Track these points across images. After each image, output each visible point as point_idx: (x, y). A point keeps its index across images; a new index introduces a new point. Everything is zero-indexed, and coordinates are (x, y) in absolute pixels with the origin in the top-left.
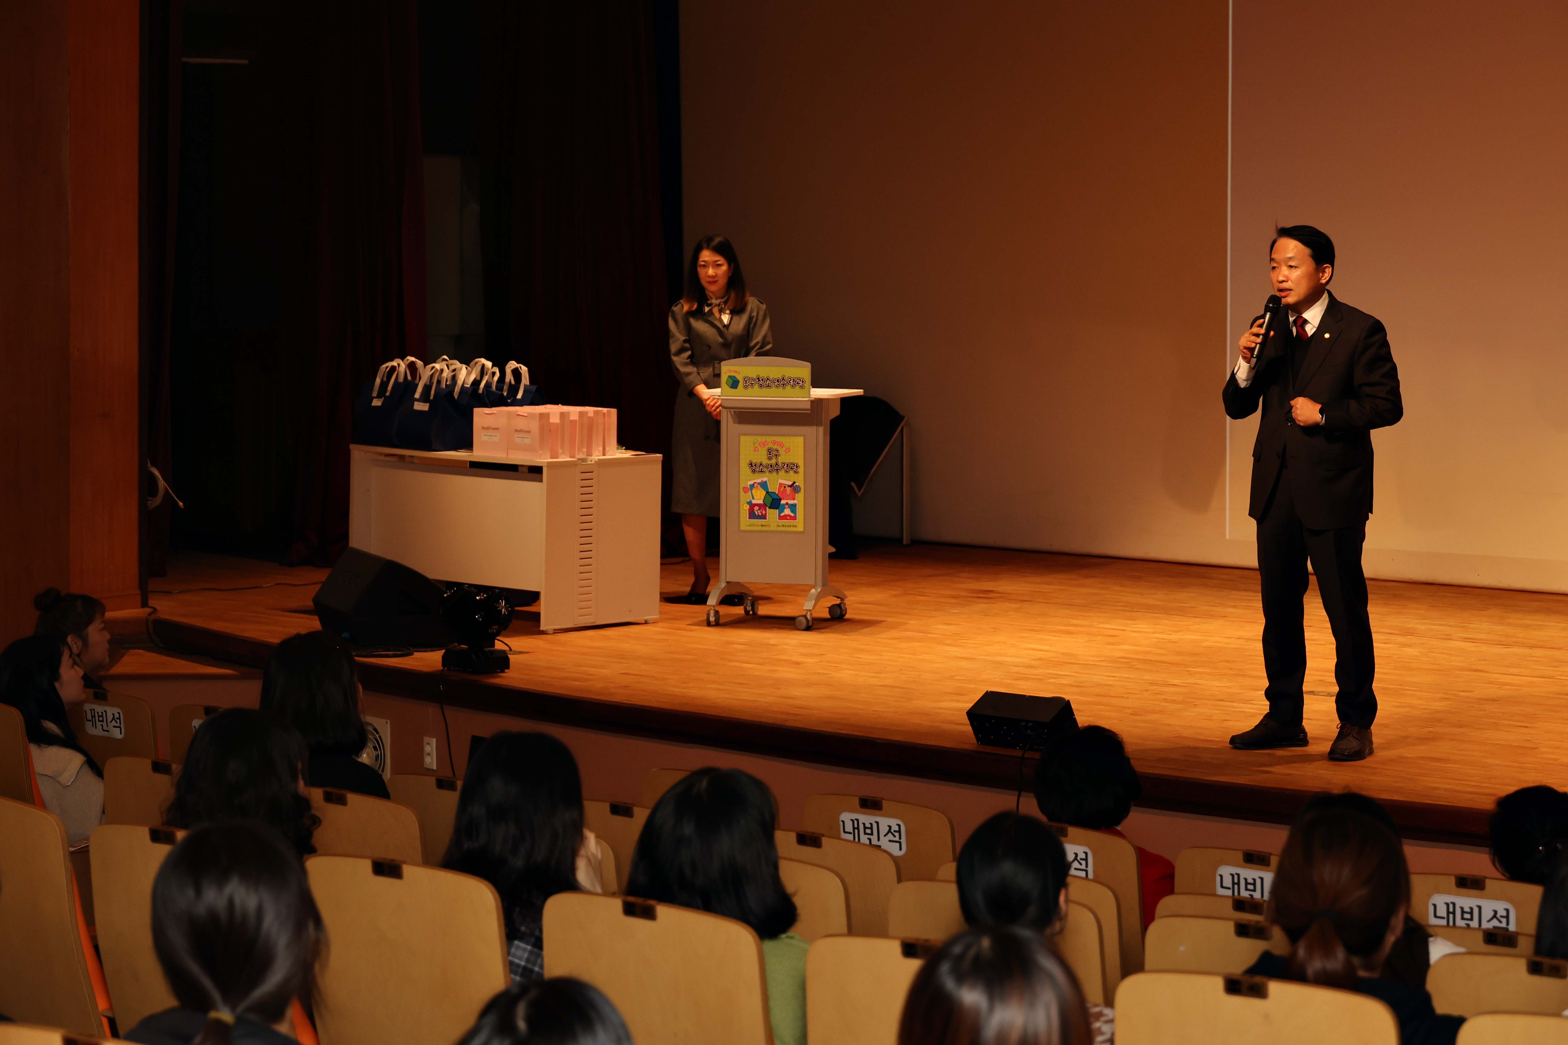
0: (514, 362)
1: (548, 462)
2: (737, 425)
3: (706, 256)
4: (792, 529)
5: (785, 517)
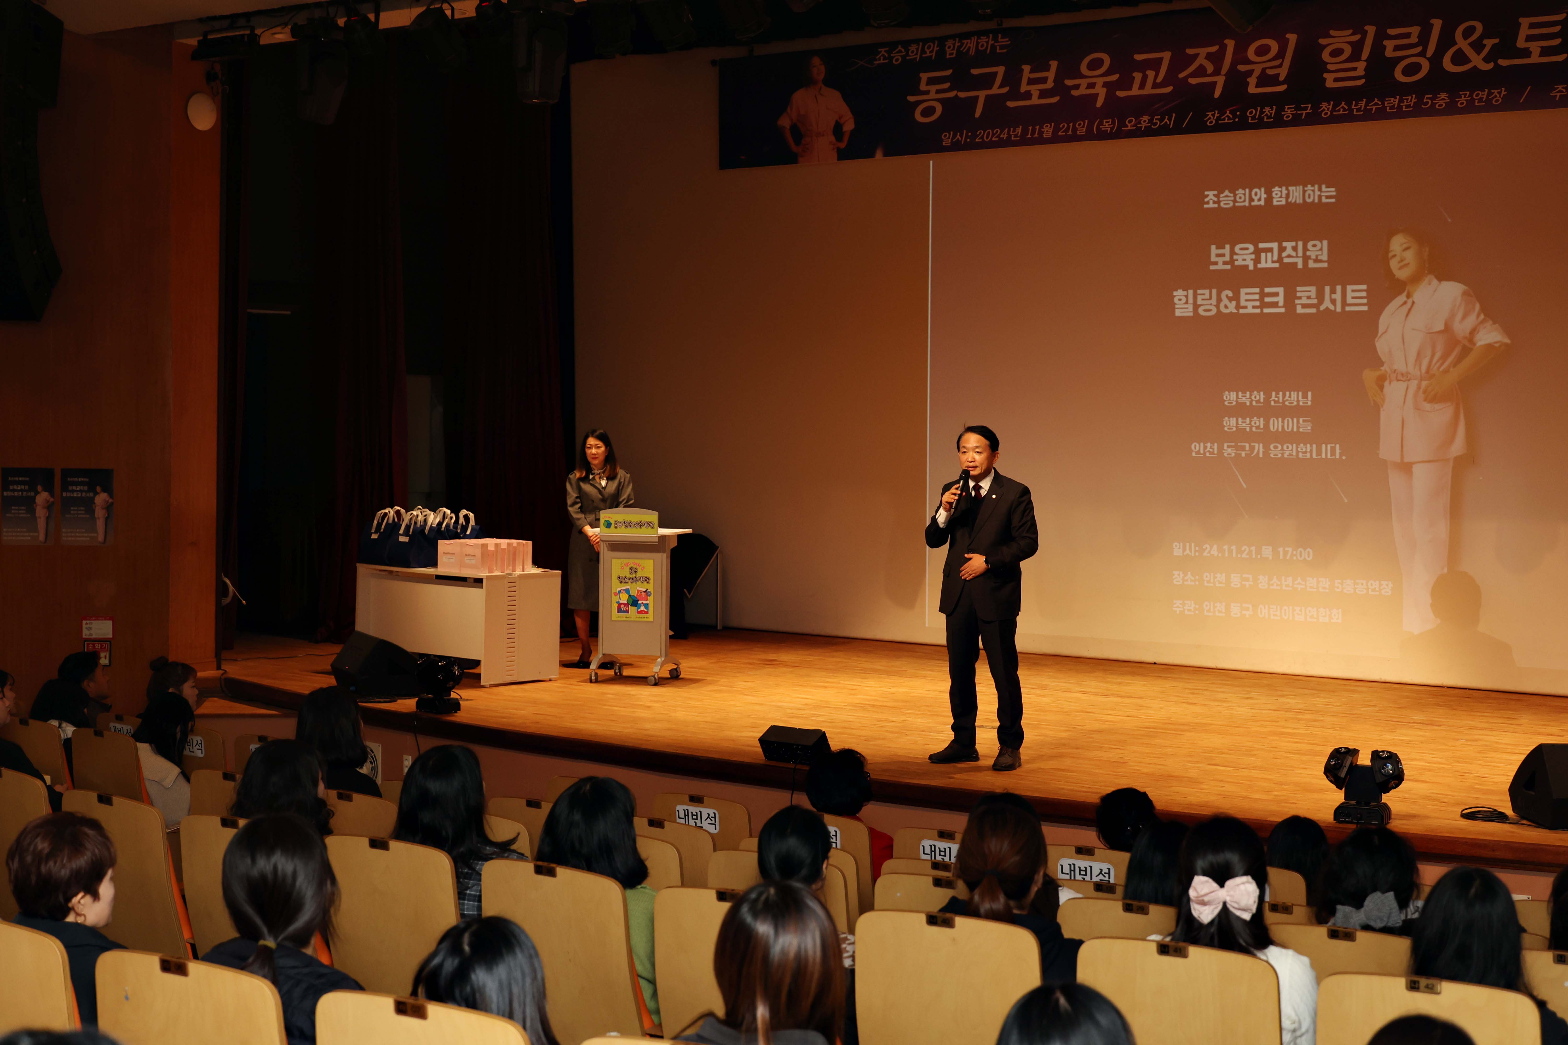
0: (465, 510)
1: (487, 576)
2: (610, 552)
3: (591, 441)
4: (646, 620)
5: (641, 612)
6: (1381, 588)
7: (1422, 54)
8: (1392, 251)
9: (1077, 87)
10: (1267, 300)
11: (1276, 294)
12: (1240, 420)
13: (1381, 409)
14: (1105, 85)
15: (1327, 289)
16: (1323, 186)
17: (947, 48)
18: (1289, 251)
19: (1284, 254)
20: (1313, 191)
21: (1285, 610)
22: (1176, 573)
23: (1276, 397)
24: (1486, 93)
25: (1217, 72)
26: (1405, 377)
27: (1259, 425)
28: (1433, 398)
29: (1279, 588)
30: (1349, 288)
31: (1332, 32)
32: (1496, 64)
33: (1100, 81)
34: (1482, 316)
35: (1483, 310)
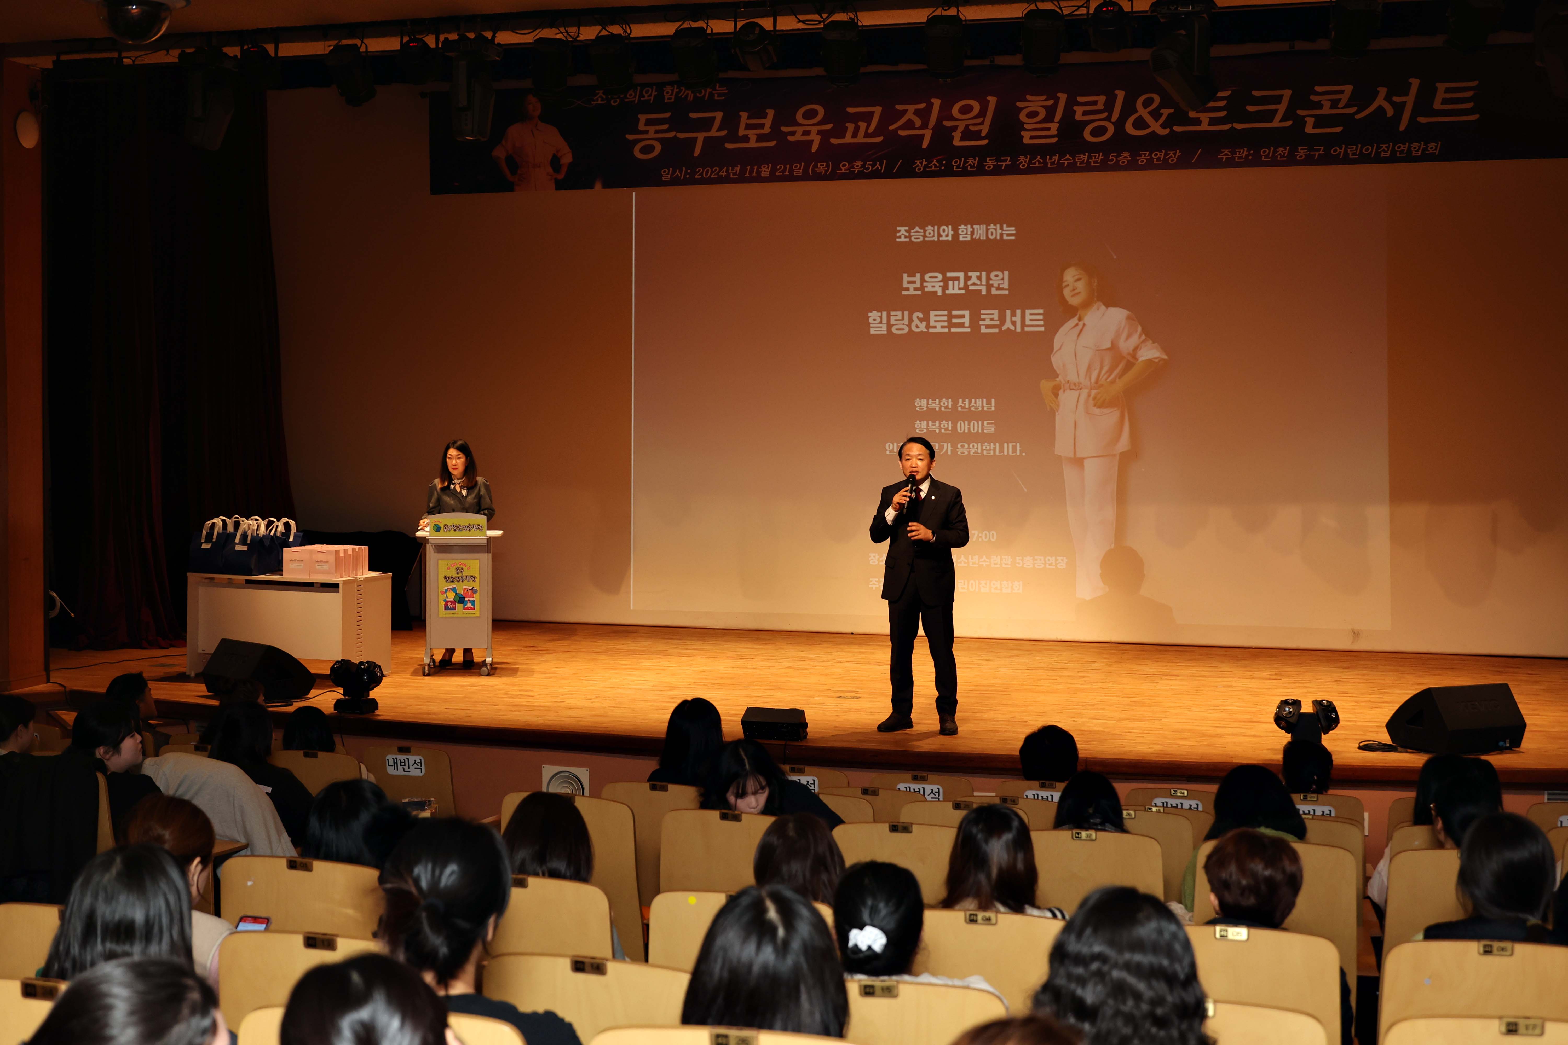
0: (286, 518)
1: (343, 581)
2: (436, 554)
3: (452, 452)
4: (472, 615)
5: (468, 608)
6: (1057, 562)
7: (1108, 119)
8: (1066, 281)
9: (793, 133)
10: (954, 321)
11: (963, 316)
12: (930, 423)
13: (1057, 414)
14: (819, 132)
15: (1008, 312)
16: (1005, 226)
17: (665, 93)
18: (974, 280)
19: (969, 283)
20: (996, 229)
21: (972, 584)
22: (872, 555)
23: (962, 403)
24: (1163, 154)
25: (924, 126)
26: (1077, 386)
27: (948, 427)
28: (1101, 404)
29: (966, 565)
30: (1028, 312)
31: (1028, 97)
32: (1172, 130)
33: (815, 130)
34: (1143, 337)
35: (1144, 331)
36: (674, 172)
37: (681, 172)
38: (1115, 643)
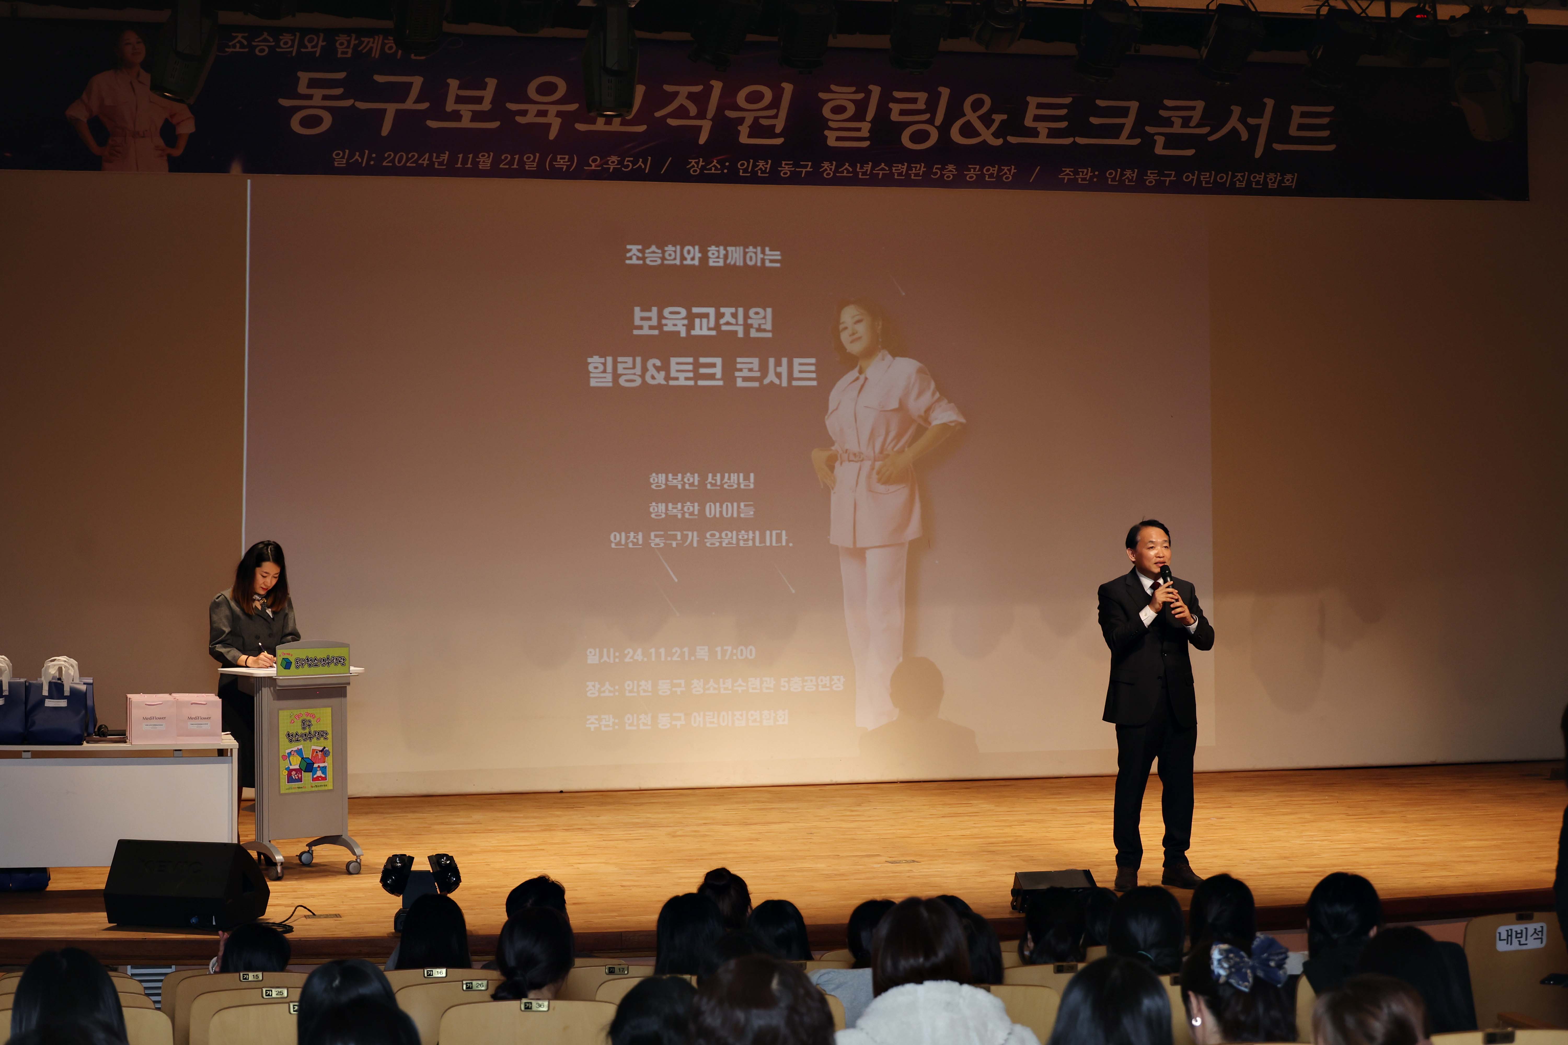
2: (275, 701)
5: (317, 779)
6: (833, 683)
7: (931, 121)
8: (843, 323)
9: (524, 113)
10: (702, 371)
11: (713, 365)
12: (670, 505)
13: (832, 492)
14: (559, 114)
15: (772, 361)
16: (767, 249)
17: (337, 44)
18: (728, 318)
19: (722, 321)
20: (756, 253)
21: (724, 716)
22: (590, 684)
23: (713, 479)
24: (996, 169)
25: (701, 115)
26: (857, 457)
27: (693, 511)
28: (886, 480)
29: (716, 692)
30: (796, 361)
31: (833, 87)
32: (1005, 141)
33: (553, 110)
34: (937, 395)
35: (938, 388)
36: (351, 156)
37: (362, 157)
38: (901, 782)
